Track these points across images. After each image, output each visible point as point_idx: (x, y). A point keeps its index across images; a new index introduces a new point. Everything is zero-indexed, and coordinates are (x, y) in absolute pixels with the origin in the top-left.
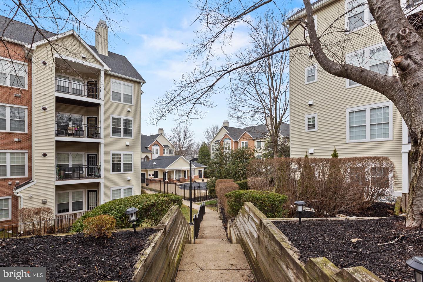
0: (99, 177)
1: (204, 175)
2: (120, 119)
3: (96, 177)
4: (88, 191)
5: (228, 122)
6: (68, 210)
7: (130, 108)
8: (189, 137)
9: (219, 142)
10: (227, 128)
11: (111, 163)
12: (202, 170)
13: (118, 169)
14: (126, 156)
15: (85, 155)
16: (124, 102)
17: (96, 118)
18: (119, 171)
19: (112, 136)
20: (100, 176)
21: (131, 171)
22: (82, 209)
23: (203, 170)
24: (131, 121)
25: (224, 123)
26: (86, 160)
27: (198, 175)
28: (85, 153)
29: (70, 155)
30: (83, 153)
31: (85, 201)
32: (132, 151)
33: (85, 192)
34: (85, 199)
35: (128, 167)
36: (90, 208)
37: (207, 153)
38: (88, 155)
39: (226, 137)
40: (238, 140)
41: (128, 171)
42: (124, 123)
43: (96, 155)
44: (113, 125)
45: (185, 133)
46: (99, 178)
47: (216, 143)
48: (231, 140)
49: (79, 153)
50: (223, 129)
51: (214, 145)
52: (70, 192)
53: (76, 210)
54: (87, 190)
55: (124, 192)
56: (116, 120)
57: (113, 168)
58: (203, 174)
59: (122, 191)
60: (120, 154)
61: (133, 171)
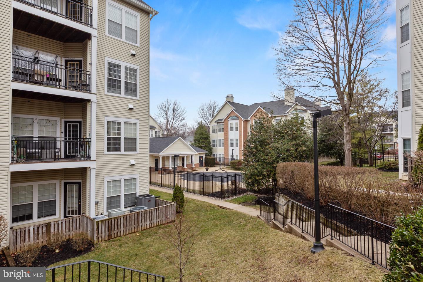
0: (88, 158)
1: (205, 163)
2: (119, 66)
3: (82, 159)
4: (66, 184)
5: (232, 97)
6: (30, 217)
7: (134, 50)
8: (179, 116)
9: (223, 121)
10: (232, 103)
11: (106, 136)
12: (202, 157)
13: (117, 146)
14: (129, 126)
15: (61, 123)
16: (126, 39)
17: (80, 61)
18: (117, 151)
19: (108, 92)
20: (90, 158)
21: (136, 150)
22: (55, 214)
23: (204, 156)
24: (135, 71)
25: (227, 97)
26: (63, 130)
27: (198, 162)
28: (61, 119)
29: (36, 122)
30: (58, 119)
31: (60, 201)
32: (137, 119)
33: (60, 185)
34: (60, 197)
35: (131, 144)
36: (69, 212)
37: (206, 135)
38: (66, 122)
39: (232, 115)
40: (250, 118)
41: (131, 150)
42: (126, 73)
43: (80, 122)
44: (110, 75)
45: (174, 111)
46: (87, 160)
47: (217, 123)
48: (238, 118)
49: (50, 118)
50: (227, 105)
51: (215, 124)
52: (36, 185)
53: (45, 216)
54: (63, 182)
55: (125, 185)
56: (113, 68)
57: (109, 144)
58: (203, 162)
59: (123, 183)
60: (119, 123)
61: (138, 152)
